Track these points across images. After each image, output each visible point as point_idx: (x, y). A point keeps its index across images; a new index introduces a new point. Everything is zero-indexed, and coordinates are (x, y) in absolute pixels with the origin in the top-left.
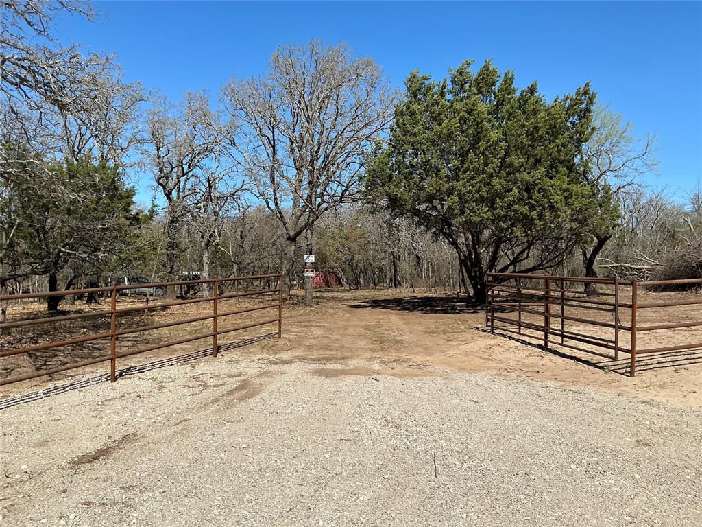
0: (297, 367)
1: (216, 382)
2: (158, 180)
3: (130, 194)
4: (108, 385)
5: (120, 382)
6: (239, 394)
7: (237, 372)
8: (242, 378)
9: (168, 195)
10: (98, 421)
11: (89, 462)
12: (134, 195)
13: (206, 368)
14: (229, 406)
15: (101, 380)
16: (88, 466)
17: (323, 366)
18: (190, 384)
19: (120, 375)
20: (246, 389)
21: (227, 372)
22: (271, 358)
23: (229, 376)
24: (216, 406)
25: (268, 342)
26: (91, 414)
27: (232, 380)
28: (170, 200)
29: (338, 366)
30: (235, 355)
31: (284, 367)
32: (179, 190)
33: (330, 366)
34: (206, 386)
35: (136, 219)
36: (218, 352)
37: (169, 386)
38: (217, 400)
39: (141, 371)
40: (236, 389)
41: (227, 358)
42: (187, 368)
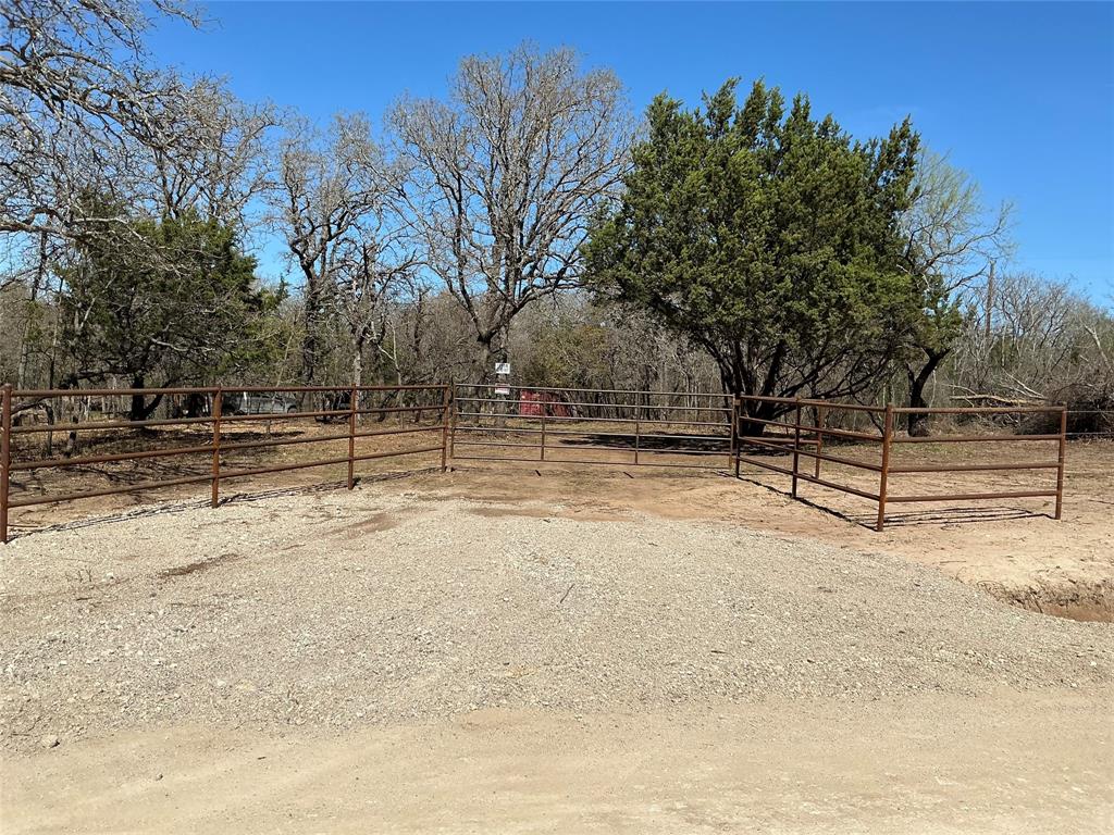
0: (453, 505)
1: (343, 514)
2: (293, 245)
3: (249, 266)
4: (209, 511)
5: (223, 508)
6: (369, 526)
7: (373, 505)
8: (378, 512)
9: (307, 268)
10: (193, 542)
11: (181, 574)
12: (255, 266)
13: (334, 500)
14: (354, 536)
15: (199, 505)
16: (180, 577)
17: (487, 506)
18: (311, 514)
19: (225, 501)
20: (380, 521)
21: (360, 505)
22: (422, 493)
23: (362, 510)
24: (337, 536)
25: (424, 478)
26: (185, 535)
27: (364, 513)
28: (309, 275)
29: (509, 507)
30: (376, 488)
31: (435, 504)
32: (325, 260)
33: (496, 506)
34: (330, 517)
35: (256, 303)
36: (355, 484)
37: (285, 515)
38: (340, 531)
39: (251, 499)
40: (367, 522)
41: (365, 491)
42: (311, 499)
